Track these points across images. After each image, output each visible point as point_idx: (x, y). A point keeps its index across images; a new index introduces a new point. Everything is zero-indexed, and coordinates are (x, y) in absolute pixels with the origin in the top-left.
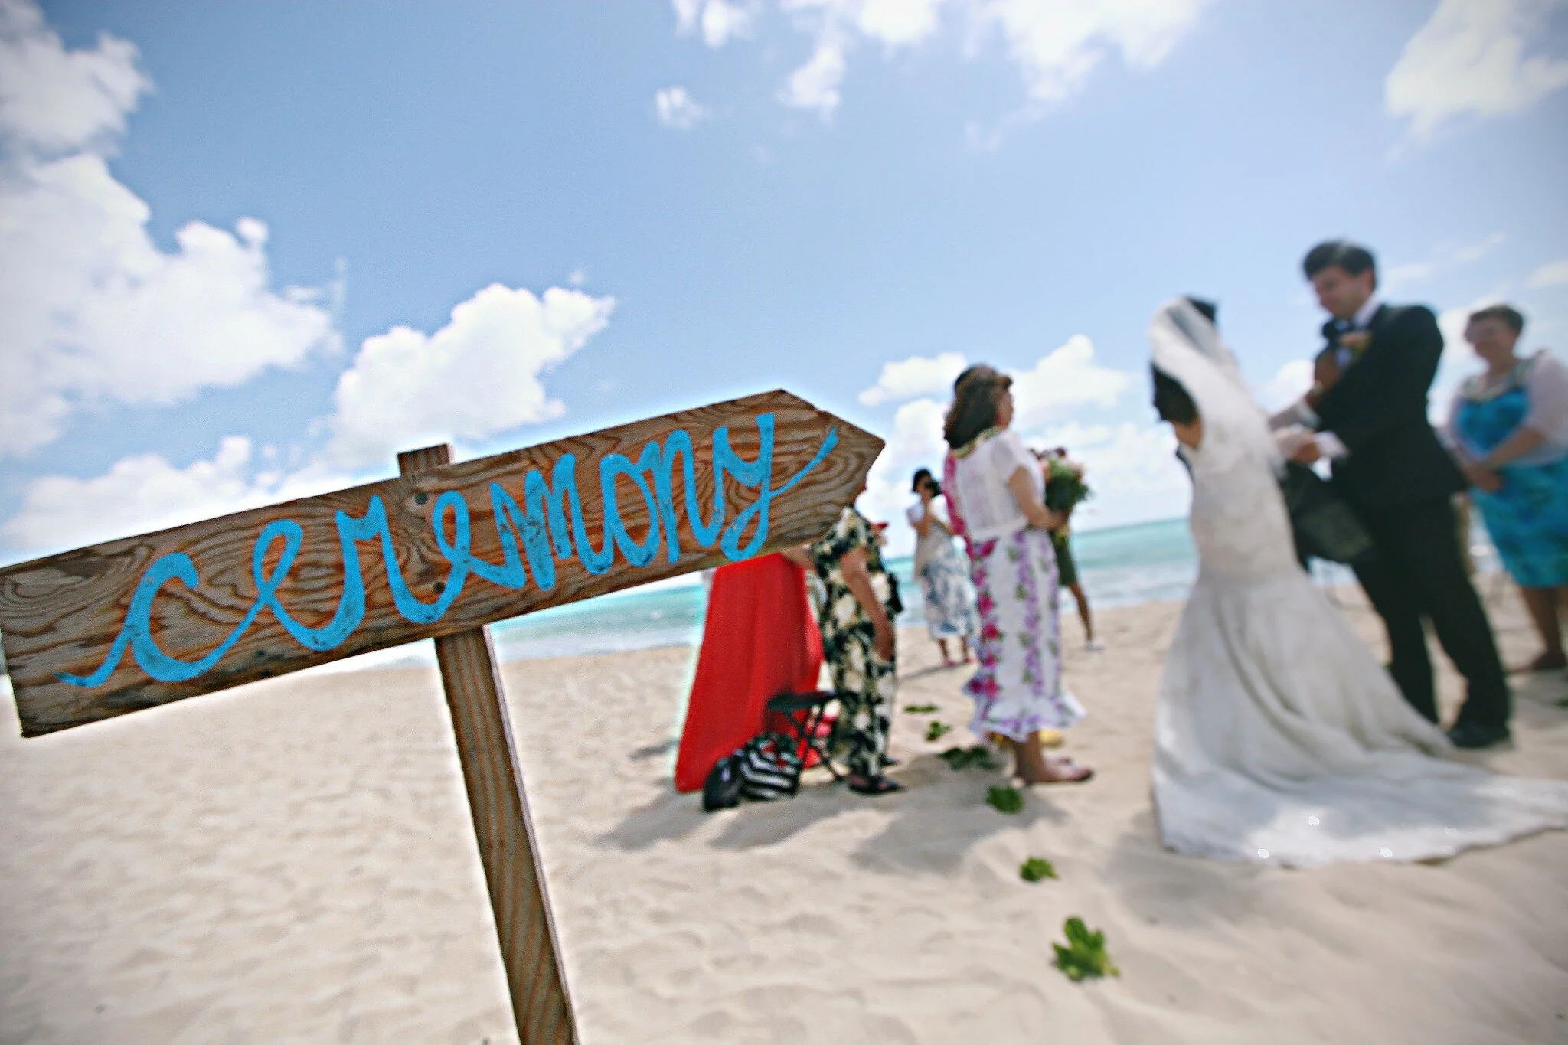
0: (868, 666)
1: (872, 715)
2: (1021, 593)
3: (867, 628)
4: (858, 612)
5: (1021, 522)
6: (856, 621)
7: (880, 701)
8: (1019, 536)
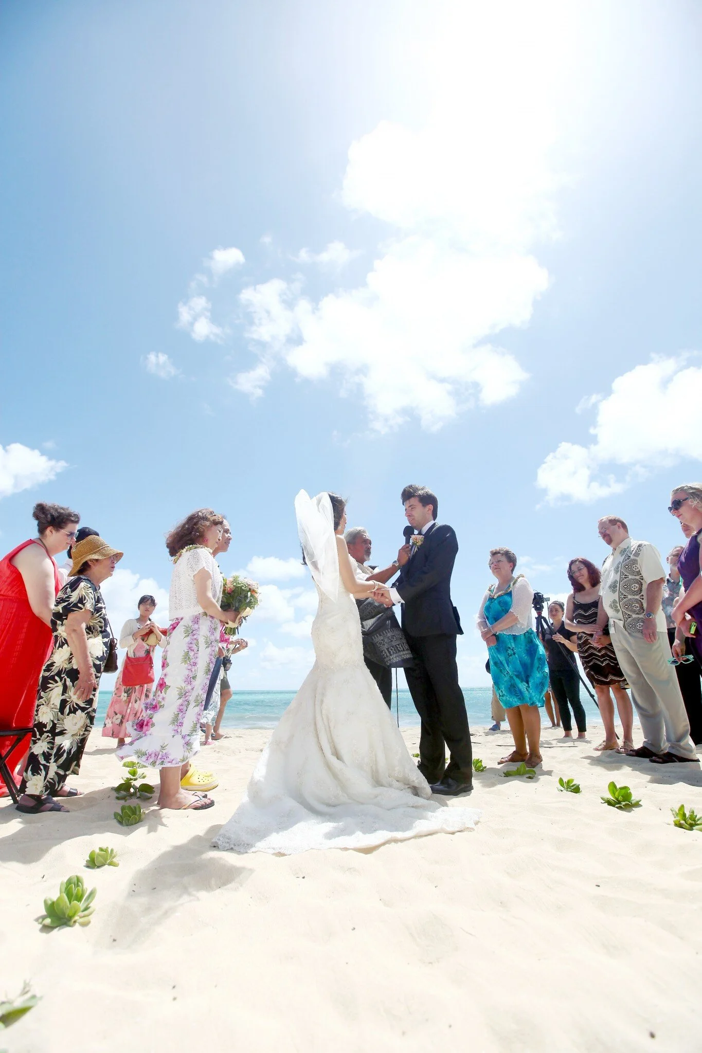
0: (64, 703)
1: (52, 743)
2: (186, 657)
3: (74, 674)
4: (70, 660)
5: (200, 610)
6: (67, 666)
7: (62, 733)
8: (196, 620)
